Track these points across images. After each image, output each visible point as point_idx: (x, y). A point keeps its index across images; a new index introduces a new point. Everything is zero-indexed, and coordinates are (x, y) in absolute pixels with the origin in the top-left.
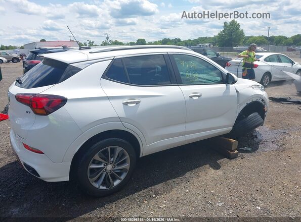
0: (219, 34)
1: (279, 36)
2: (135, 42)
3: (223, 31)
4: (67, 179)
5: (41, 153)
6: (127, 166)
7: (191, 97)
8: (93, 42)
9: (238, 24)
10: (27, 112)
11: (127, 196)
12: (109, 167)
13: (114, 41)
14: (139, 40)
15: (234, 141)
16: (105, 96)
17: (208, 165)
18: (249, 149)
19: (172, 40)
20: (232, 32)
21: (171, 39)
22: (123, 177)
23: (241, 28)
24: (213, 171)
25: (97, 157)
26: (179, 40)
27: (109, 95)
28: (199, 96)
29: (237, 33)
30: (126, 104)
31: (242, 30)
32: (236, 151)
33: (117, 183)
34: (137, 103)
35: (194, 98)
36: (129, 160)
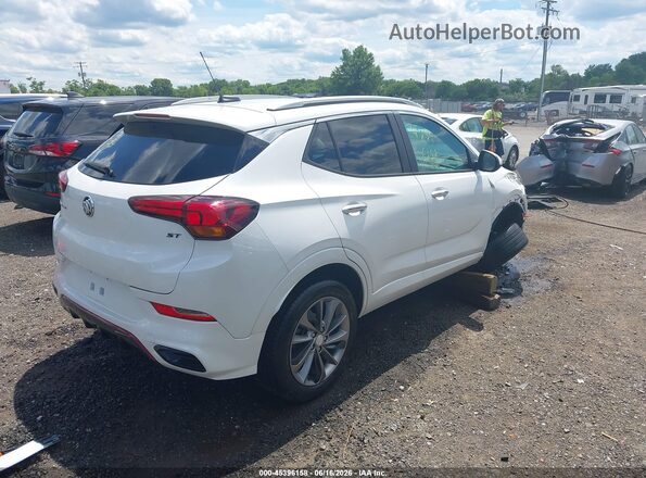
0: (333, 74)
1: (444, 82)
2: (148, 85)
3: (342, 67)
4: (253, 370)
5: (211, 319)
6: (343, 335)
7: (434, 196)
8: (42, 84)
9: (371, 55)
10: (170, 235)
11: (353, 393)
12: (320, 340)
13: (95, 82)
14: (155, 82)
15: (492, 276)
16: (316, 197)
17: (458, 325)
18: (511, 291)
19: (232, 84)
20: (359, 71)
21: (229, 81)
22: (337, 357)
23: (376, 64)
24: (475, 334)
25: (304, 321)
26: (246, 84)
27: (323, 195)
28: (445, 194)
29: (370, 74)
30: (346, 212)
31: (378, 68)
32: (497, 296)
33: (329, 370)
34: (362, 209)
35: (439, 198)
36: (347, 325)
